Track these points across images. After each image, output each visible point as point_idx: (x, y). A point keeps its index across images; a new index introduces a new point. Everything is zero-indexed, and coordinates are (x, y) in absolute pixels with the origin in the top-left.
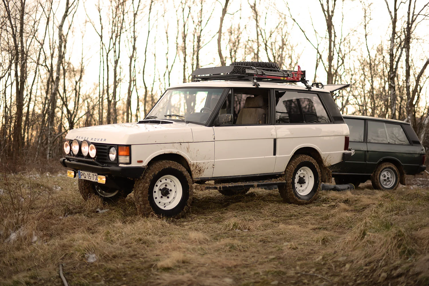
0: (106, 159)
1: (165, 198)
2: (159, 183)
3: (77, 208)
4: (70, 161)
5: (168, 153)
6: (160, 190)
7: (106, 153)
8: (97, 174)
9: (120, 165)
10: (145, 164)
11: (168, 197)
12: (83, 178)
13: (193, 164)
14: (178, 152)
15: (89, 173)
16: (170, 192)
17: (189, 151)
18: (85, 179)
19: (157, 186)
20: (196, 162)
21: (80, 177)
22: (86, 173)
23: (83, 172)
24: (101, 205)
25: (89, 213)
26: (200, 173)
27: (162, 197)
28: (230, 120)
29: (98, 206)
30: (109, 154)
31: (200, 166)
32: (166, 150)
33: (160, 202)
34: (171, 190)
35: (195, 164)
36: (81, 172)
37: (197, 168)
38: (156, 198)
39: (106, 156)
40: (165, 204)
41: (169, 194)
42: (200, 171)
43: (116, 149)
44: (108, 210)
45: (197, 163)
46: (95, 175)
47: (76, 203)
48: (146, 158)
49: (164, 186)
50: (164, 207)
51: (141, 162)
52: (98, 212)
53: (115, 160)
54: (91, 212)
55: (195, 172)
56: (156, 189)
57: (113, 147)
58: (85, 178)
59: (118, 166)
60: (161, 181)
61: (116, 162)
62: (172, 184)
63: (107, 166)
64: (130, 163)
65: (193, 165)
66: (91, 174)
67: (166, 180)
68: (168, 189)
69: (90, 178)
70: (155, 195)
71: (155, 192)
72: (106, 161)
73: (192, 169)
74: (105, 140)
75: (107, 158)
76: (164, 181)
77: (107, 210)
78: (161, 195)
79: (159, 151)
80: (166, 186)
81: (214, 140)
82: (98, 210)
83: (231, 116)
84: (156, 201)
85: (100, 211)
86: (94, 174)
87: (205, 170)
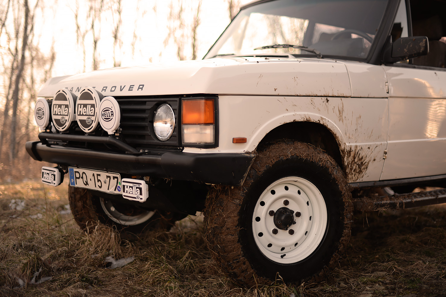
0: (143, 137)
1: (283, 234)
2: (267, 197)
3: (60, 256)
4: (49, 145)
5: (302, 120)
6: (271, 213)
7: (143, 119)
8: (119, 176)
9: (186, 150)
10: (250, 146)
11: (292, 232)
12: (80, 184)
13: (348, 149)
14: (322, 118)
15: (96, 173)
16: (296, 219)
17: (344, 117)
18: (87, 187)
19: (263, 204)
20: (355, 144)
21: (73, 184)
22: (89, 173)
23: (81, 171)
24: (116, 248)
25: (90, 270)
26: (360, 172)
27: (275, 232)
28: (422, 49)
29: (108, 250)
30: (152, 122)
31: (362, 154)
32: (298, 113)
33: (270, 245)
34: (298, 214)
35: (353, 149)
36: (75, 170)
37: (356, 160)
38: (261, 234)
39: (144, 128)
40: (283, 249)
41: (295, 223)
42: (360, 166)
43: (177, 107)
44: (133, 259)
45: (356, 147)
46: (114, 178)
47: (58, 241)
48: (253, 133)
49: (280, 205)
50: (282, 257)
51: (241, 141)
52: (109, 264)
53: (172, 136)
54: (93, 265)
55: (351, 169)
56: (260, 211)
57: (165, 102)
58: (87, 184)
59: (181, 152)
60: (273, 192)
61: (176, 143)
62: (303, 198)
63: (149, 154)
64: (215, 144)
65: (350, 152)
66: (103, 175)
67: (287, 188)
68: (292, 212)
69: (99, 184)
70: (257, 227)
71: (258, 219)
72: (145, 141)
73: (347, 161)
74: (141, 87)
75: (148, 132)
76: (280, 191)
77: (129, 260)
78: (274, 227)
79: (281, 116)
80: (286, 203)
81: (388, 95)
82: (110, 259)
83: (424, 40)
84: (261, 243)
85: (115, 263)
86: (112, 175)
87: (370, 163)
